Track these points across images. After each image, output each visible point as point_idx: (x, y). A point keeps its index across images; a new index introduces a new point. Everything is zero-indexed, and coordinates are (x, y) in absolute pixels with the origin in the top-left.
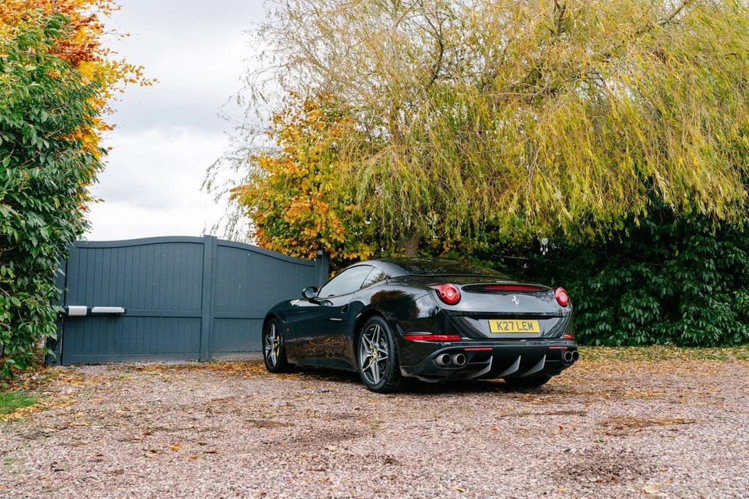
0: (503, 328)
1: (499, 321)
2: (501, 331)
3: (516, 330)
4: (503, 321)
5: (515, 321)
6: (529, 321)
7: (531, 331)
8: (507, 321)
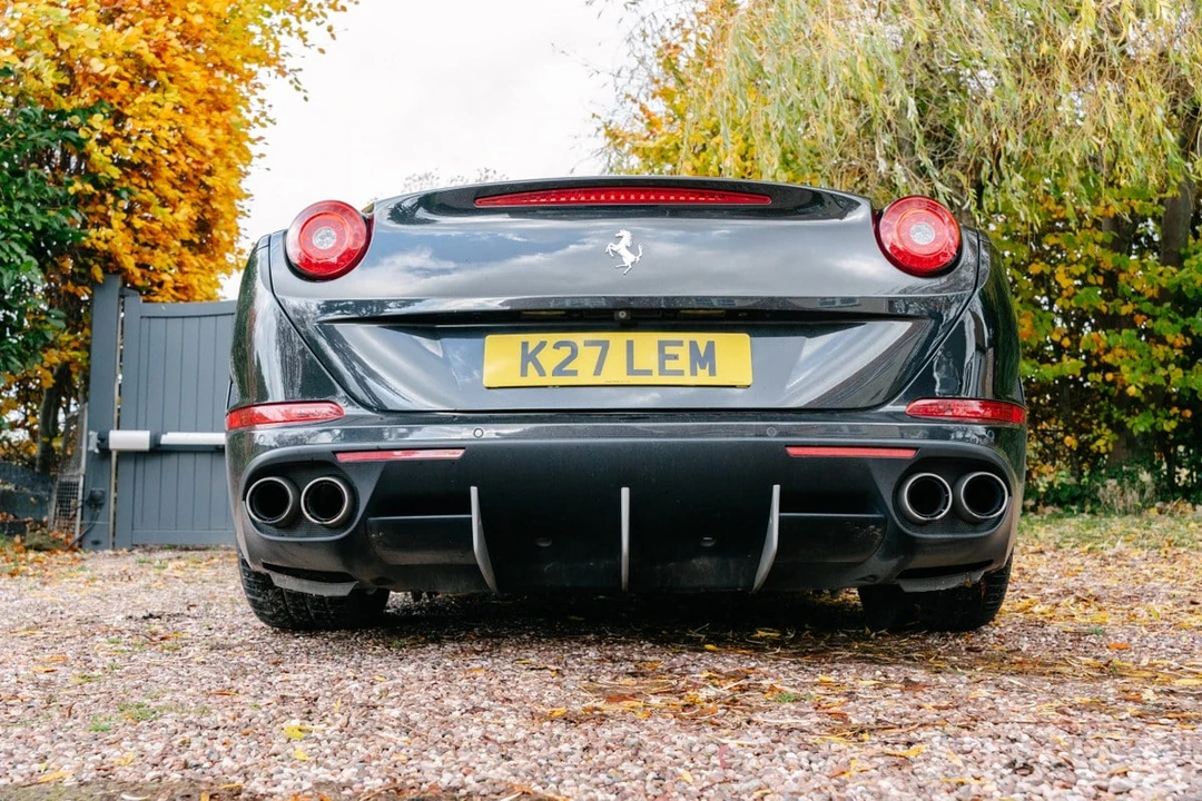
0: (549, 367)
1: (534, 339)
2: (533, 378)
3: (615, 372)
4: (552, 338)
5: (617, 340)
6: (702, 339)
7: (703, 377)
8: (579, 338)
